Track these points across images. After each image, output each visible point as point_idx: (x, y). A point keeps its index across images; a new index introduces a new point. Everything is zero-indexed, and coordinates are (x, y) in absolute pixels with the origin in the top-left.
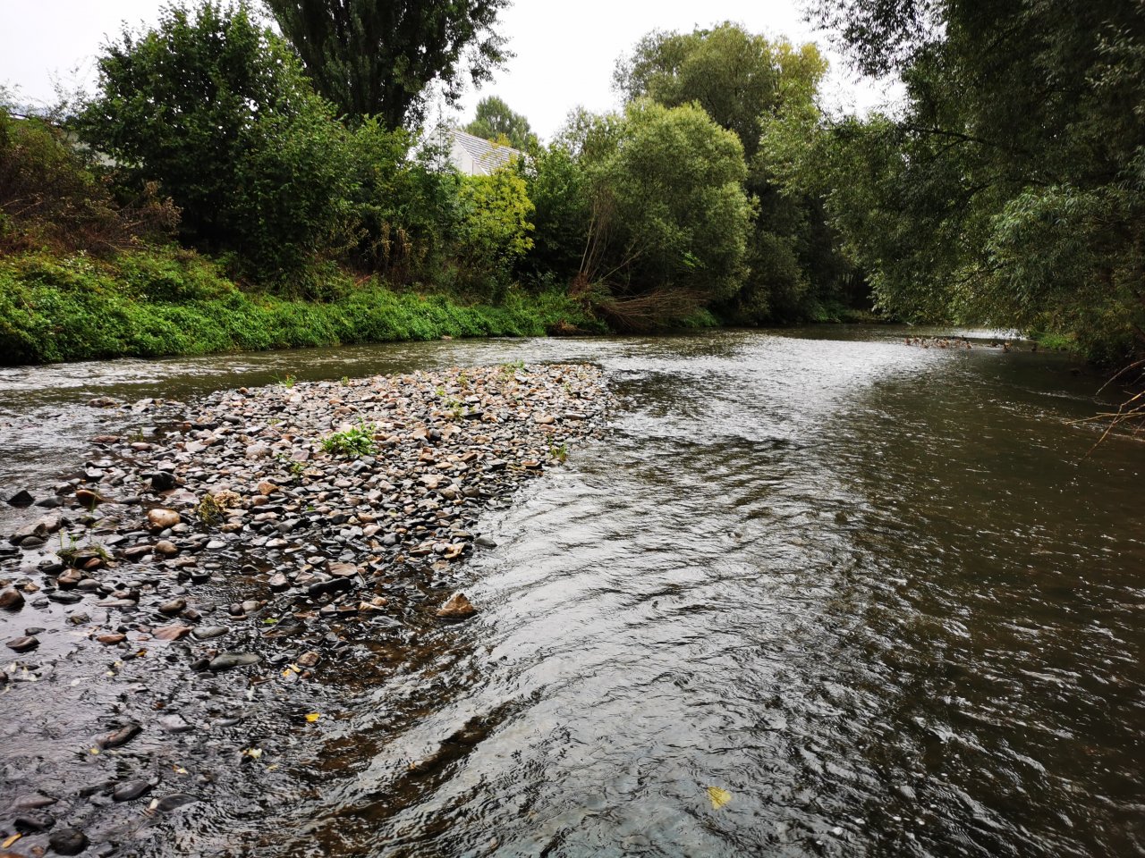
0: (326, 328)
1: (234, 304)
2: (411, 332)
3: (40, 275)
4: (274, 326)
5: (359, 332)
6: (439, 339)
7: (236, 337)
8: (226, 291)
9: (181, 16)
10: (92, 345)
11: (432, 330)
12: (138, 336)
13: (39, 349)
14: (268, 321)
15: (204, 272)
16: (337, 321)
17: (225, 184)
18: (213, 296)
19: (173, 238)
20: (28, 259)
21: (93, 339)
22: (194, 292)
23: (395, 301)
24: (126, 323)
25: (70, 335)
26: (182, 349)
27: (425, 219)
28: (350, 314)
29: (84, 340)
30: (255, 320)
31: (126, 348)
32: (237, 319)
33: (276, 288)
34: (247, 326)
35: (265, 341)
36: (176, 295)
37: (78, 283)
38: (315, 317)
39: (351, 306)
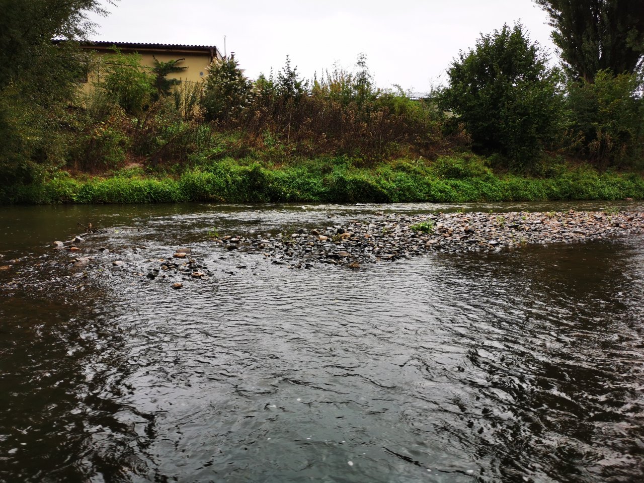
0: (540, 191)
1: (488, 179)
2: (601, 195)
3: (401, 167)
4: (507, 190)
5: (563, 195)
6: (623, 200)
7: (484, 195)
8: (485, 172)
9: (487, 41)
10: (412, 196)
11: (617, 194)
12: (433, 193)
13: (390, 197)
14: (504, 187)
15: (477, 163)
16: (549, 188)
17: (496, 120)
18: (478, 175)
19: (469, 148)
20: (400, 161)
21: (414, 194)
22: (468, 173)
23: (596, 177)
24: (430, 187)
25: (404, 192)
26: (454, 199)
27: (628, 127)
28: (559, 184)
29: (410, 194)
30: (497, 187)
31: (427, 198)
32: (486, 186)
33: (516, 171)
34: (491, 190)
35: (499, 197)
36: (459, 175)
37: (414, 170)
38: (535, 185)
39: (561, 180)
